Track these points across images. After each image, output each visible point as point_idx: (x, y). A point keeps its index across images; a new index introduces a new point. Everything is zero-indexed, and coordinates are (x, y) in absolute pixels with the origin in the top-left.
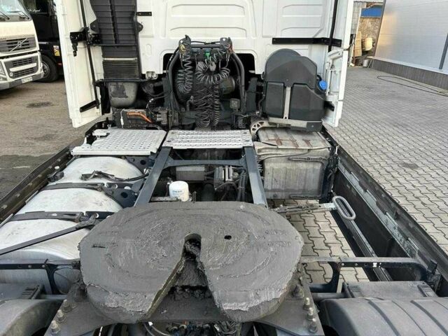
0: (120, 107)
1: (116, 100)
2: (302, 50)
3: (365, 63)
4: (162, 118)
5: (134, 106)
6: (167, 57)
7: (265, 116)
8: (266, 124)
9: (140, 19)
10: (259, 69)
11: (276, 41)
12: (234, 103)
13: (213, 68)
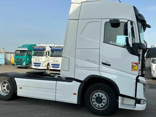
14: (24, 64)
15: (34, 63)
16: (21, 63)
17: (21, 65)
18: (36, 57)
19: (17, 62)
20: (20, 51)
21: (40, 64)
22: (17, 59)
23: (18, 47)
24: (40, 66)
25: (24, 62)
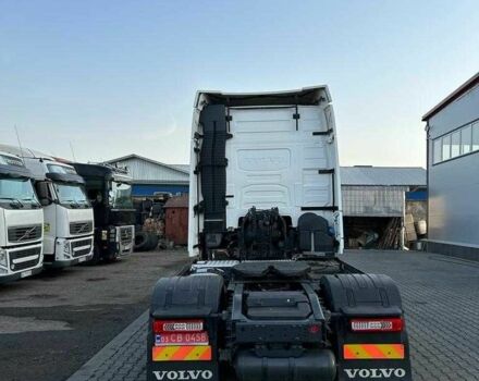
0: (212, 248)
1: (210, 244)
2: (319, 213)
3: (419, 245)
4: (237, 253)
5: (220, 247)
7: (300, 251)
8: (301, 256)
9: (227, 199)
10: (295, 224)
11: (303, 209)
12: (281, 244)
13: (268, 223)
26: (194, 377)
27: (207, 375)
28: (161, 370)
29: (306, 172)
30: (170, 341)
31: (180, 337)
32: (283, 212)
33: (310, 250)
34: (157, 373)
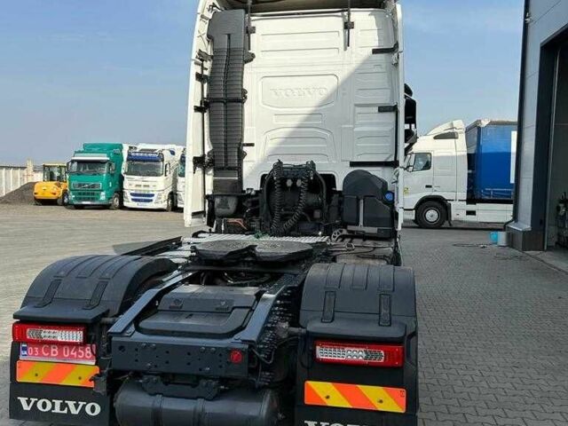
1: (219, 211)
4: (255, 225)
5: (233, 216)
6: (263, 177)
7: (344, 225)
8: (345, 232)
9: (245, 148)
10: (339, 187)
11: (353, 164)
12: (317, 214)
14: (103, 196)
15: (132, 194)
16: (93, 194)
17: (93, 199)
18: (136, 177)
19: (80, 194)
20: (80, 162)
21: (153, 195)
22: (80, 185)
23: (76, 152)
24: (151, 200)
25: (102, 191)
26: (74, 411)
27: (93, 409)
28: (29, 396)
29: (359, 110)
30: (41, 355)
31: (54, 350)
32: (322, 168)
33: (357, 224)
34: (23, 400)
